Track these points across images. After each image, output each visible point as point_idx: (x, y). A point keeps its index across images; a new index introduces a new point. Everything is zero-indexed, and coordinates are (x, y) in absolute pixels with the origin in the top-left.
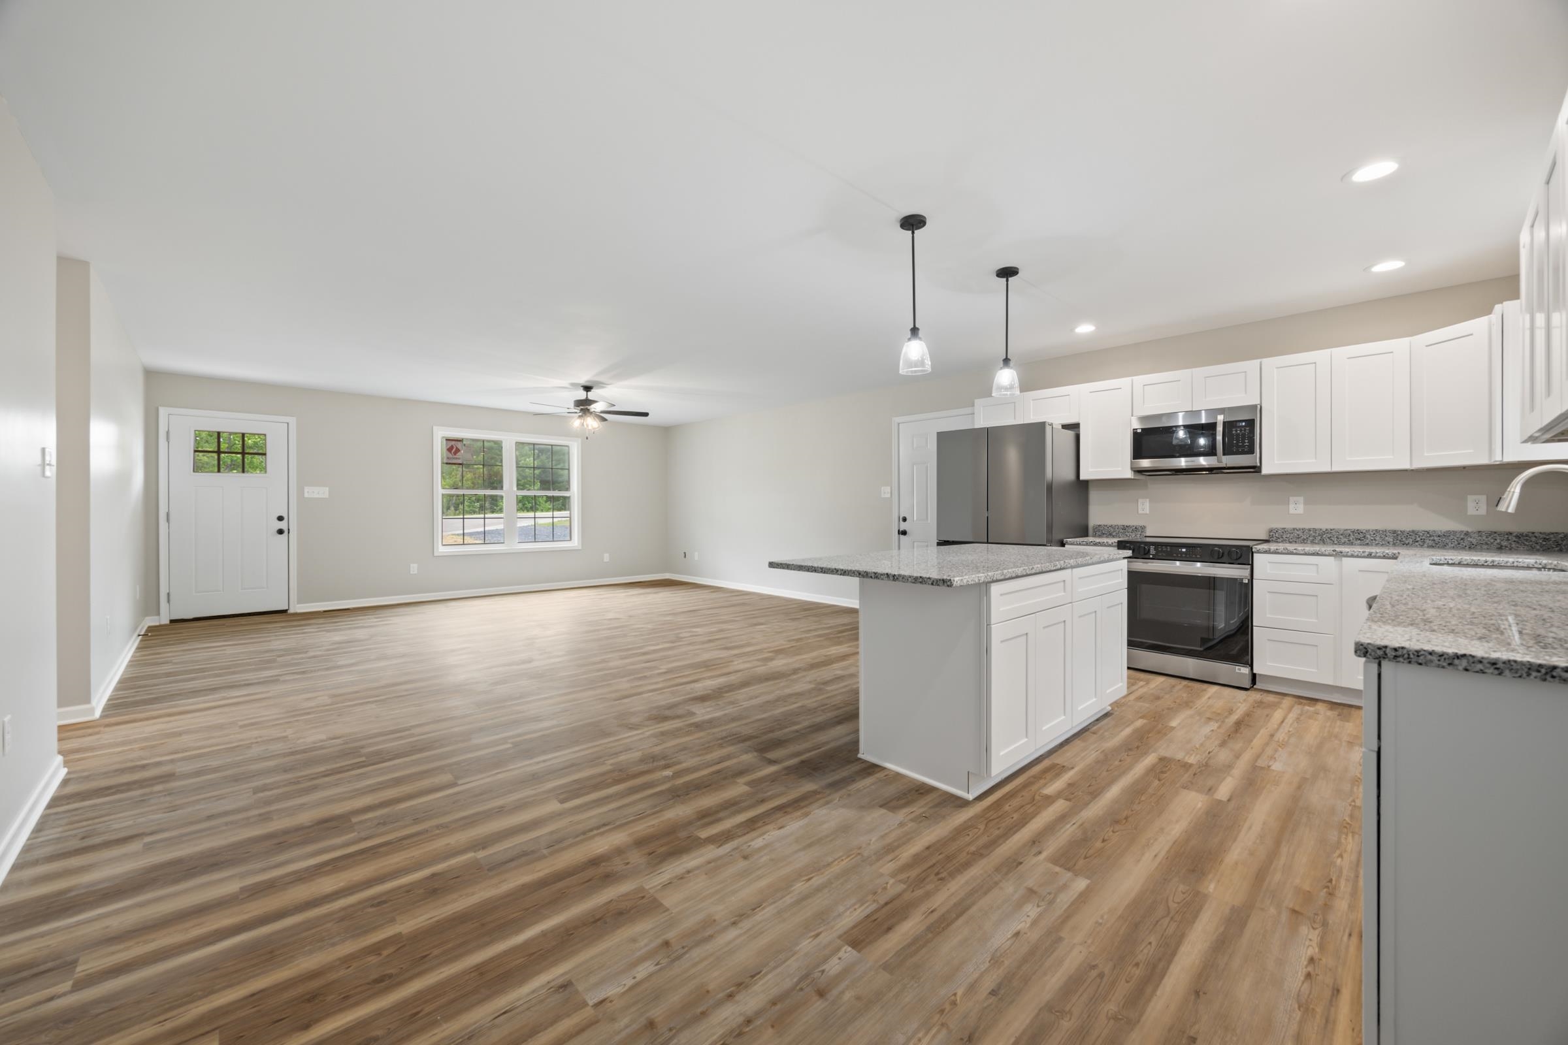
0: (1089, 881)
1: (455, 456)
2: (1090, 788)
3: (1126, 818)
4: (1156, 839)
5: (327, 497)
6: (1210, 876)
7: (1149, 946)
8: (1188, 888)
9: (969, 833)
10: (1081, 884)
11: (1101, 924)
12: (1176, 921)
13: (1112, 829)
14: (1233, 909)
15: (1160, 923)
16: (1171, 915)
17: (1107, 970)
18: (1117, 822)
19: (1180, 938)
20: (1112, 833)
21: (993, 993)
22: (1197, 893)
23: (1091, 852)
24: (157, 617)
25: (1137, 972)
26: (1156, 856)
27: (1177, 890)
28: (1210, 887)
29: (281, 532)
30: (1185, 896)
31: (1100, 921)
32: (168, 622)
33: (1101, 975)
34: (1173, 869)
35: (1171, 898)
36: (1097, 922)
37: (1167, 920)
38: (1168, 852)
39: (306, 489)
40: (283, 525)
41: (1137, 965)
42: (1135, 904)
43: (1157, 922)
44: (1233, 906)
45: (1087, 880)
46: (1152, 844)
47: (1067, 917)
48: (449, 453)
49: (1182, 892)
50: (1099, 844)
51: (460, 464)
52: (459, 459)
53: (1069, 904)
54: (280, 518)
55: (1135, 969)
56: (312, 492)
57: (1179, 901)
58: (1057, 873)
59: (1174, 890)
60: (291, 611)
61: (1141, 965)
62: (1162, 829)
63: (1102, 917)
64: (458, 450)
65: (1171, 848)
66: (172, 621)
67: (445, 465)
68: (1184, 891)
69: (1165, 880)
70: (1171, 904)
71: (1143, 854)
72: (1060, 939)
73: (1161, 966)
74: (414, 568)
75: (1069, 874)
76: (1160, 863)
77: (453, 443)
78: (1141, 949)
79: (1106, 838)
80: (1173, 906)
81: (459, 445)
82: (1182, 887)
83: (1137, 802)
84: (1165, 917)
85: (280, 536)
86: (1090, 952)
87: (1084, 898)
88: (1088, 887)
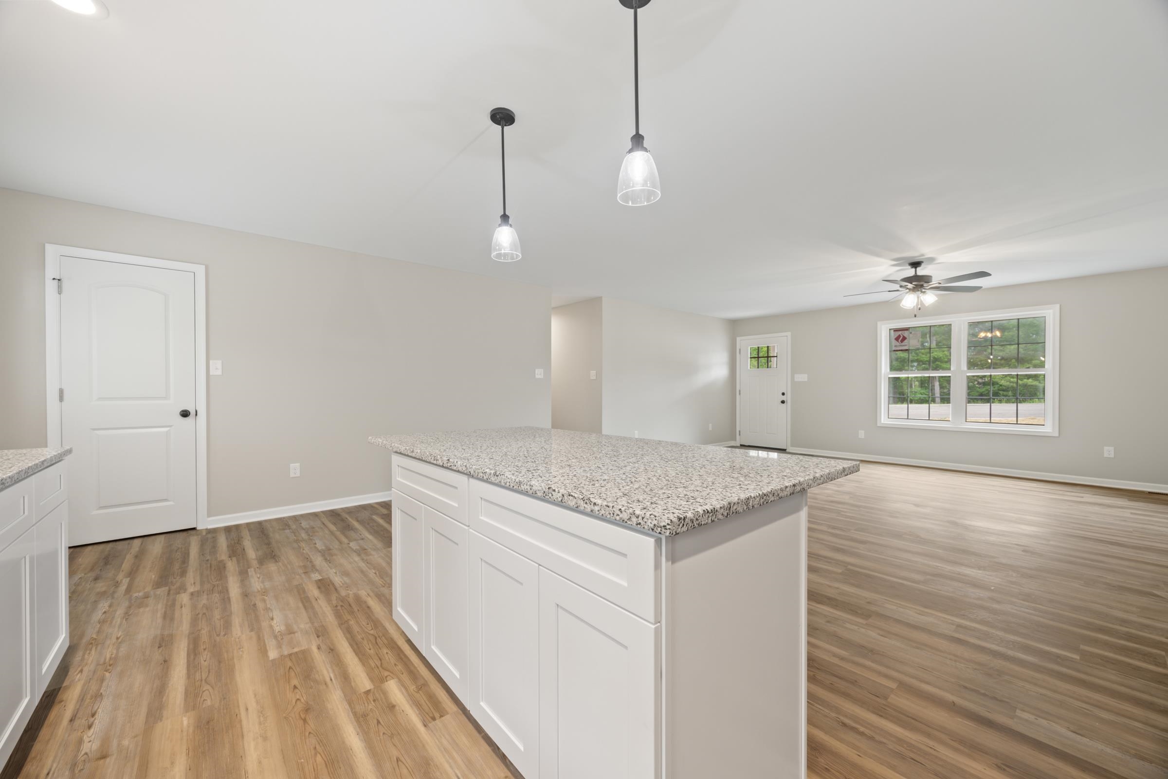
0: (270, 659)
1: (902, 344)
2: (375, 721)
3: (305, 720)
4: (260, 723)
5: (806, 380)
6: (191, 730)
7: (205, 659)
8: (204, 707)
9: (370, 625)
10: (273, 654)
11: (240, 649)
12: (198, 681)
13: (302, 700)
14: (160, 718)
15: (208, 672)
16: (203, 682)
17: (218, 639)
18: (307, 710)
19: (189, 675)
20: (298, 697)
21: (255, 605)
22: (194, 708)
23: (292, 674)
24: (735, 442)
25: (202, 647)
26: (247, 709)
27: (210, 698)
28: (186, 721)
29: (783, 402)
30: (202, 699)
31: (241, 650)
32: (739, 445)
33: (218, 635)
34: (225, 711)
35: (211, 690)
36: (243, 648)
37: (204, 677)
38: (241, 721)
39: (796, 376)
40: (784, 398)
41: (205, 649)
42: (231, 671)
43: (209, 672)
44: (161, 720)
45: (273, 658)
46: (259, 717)
47: (260, 639)
48: (897, 342)
49: (206, 700)
50: (295, 682)
51: (907, 350)
52: (905, 345)
53: (267, 643)
54: (783, 394)
55: (205, 647)
56: (802, 378)
57: (204, 693)
58: (293, 648)
59: (213, 697)
60: (787, 451)
61: (203, 650)
62: (265, 739)
63: (242, 651)
64: (904, 338)
65: (241, 728)
66: (741, 445)
67: (893, 352)
68: (205, 701)
69: (224, 698)
70: (208, 687)
71: (257, 702)
72: (252, 630)
73: (192, 657)
74: (862, 434)
75: (286, 653)
76: (238, 707)
77: (900, 333)
78: (208, 656)
79: (297, 691)
80: (207, 687)
81: (906, 334)
82: (209, 703)
83: (318, 747)
84: (206, 678)
85: (782, 404)
86: (232, 637)
87: (263, 651)
88: (267, 657)
